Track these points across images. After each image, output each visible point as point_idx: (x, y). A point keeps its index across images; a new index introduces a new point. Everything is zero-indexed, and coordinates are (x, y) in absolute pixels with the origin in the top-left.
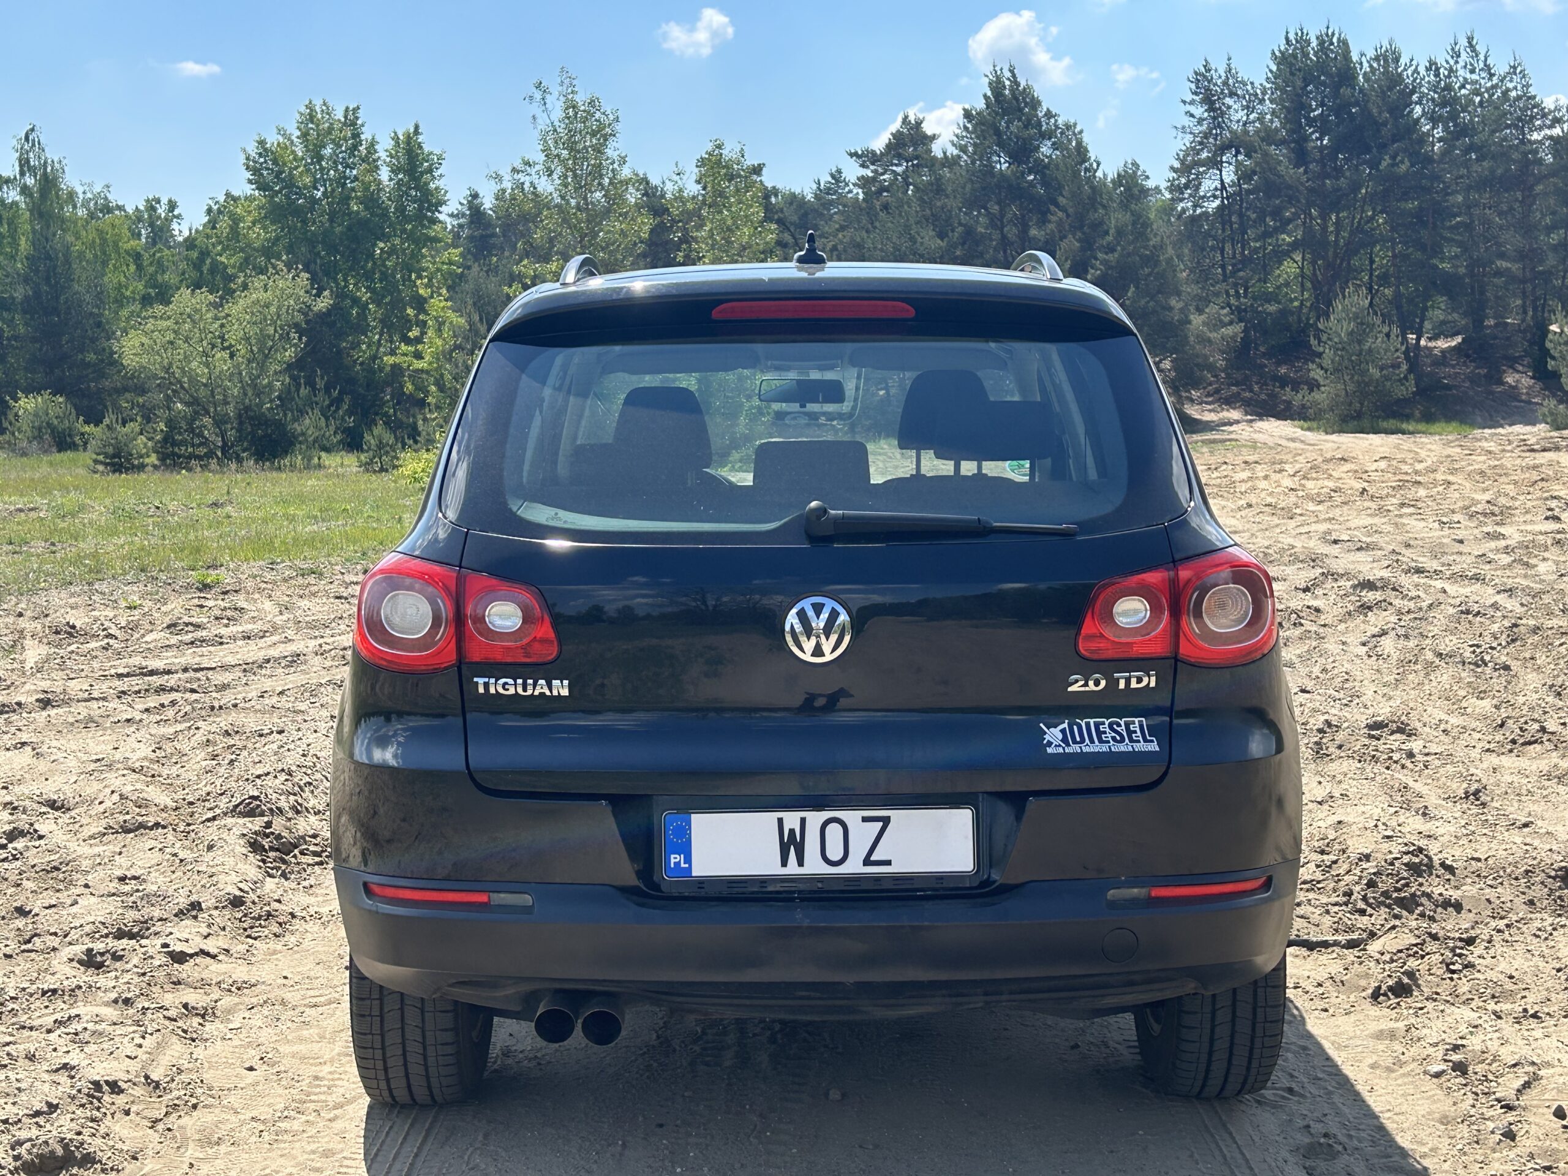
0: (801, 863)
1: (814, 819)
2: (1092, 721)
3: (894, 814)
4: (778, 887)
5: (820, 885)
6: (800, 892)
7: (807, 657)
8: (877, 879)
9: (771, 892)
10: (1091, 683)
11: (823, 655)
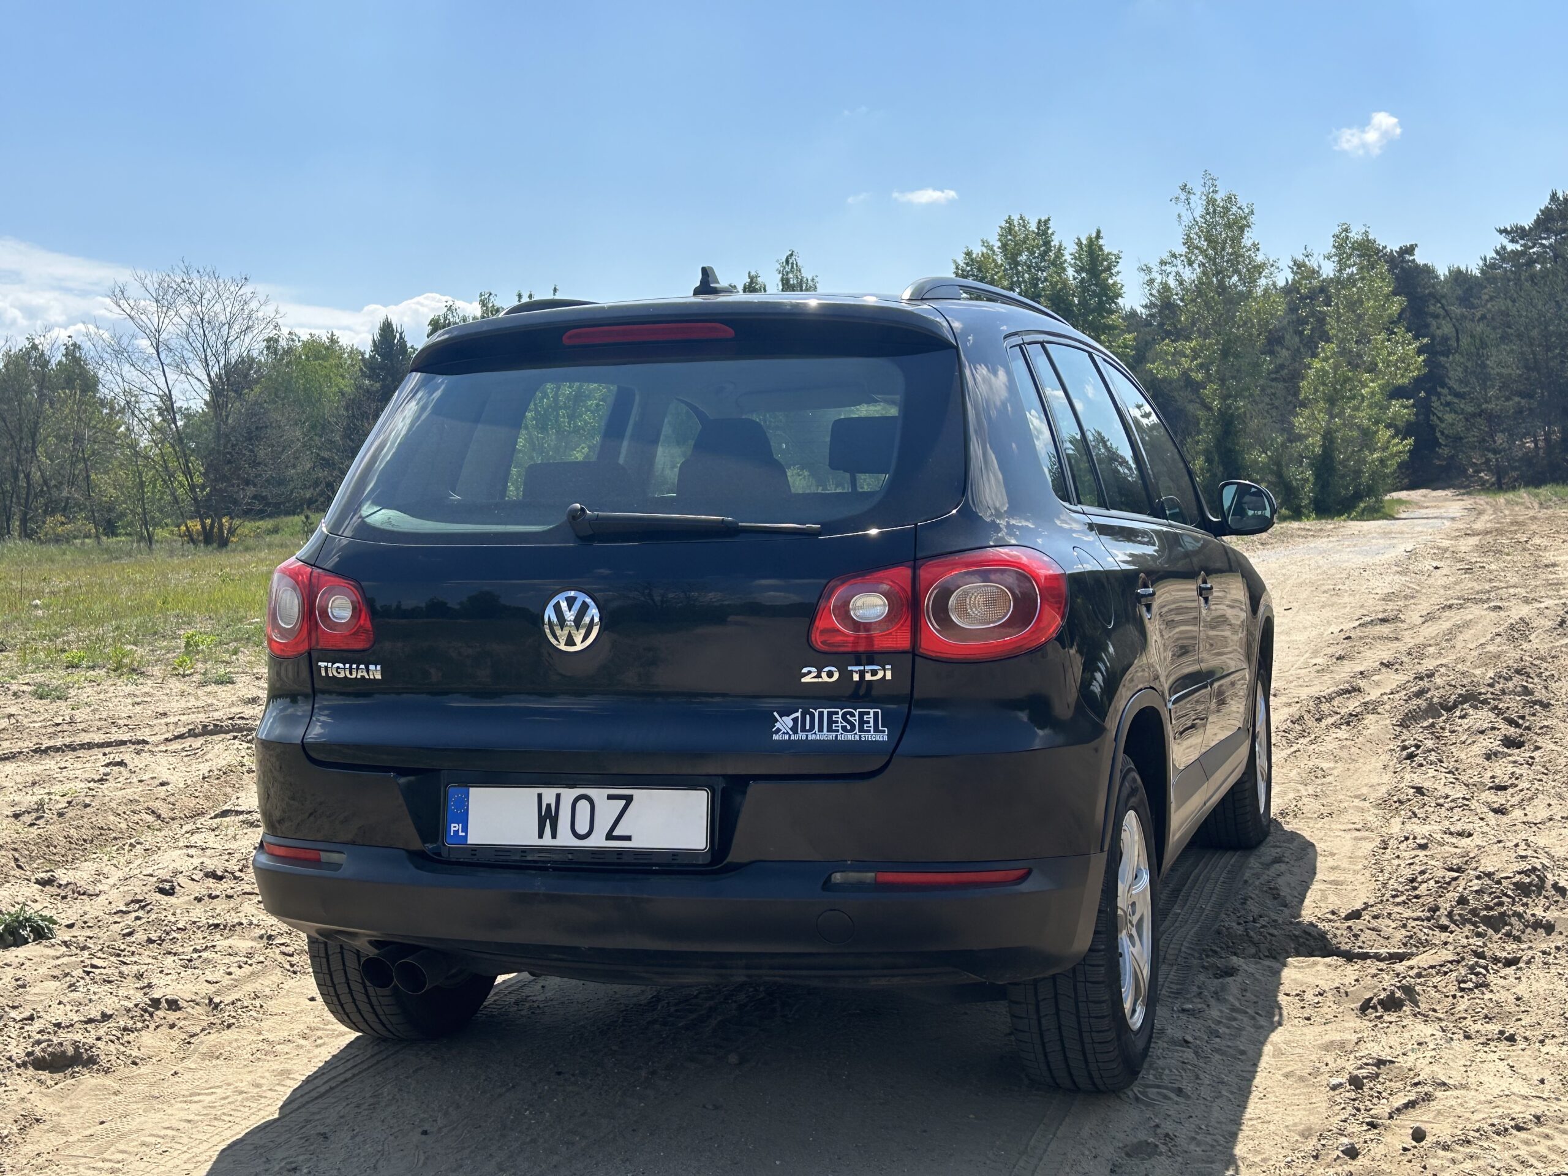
0: (554, 836)
1: (569, 795)
2: (825, 711)
3: (639, 794)
4: (536, 857)
5: (570, 856)
6: (555, 862)
7: (562, 647)
8: (620, 853)
9: (530, 861)
10: (824, 675)
11: (575, 644)
